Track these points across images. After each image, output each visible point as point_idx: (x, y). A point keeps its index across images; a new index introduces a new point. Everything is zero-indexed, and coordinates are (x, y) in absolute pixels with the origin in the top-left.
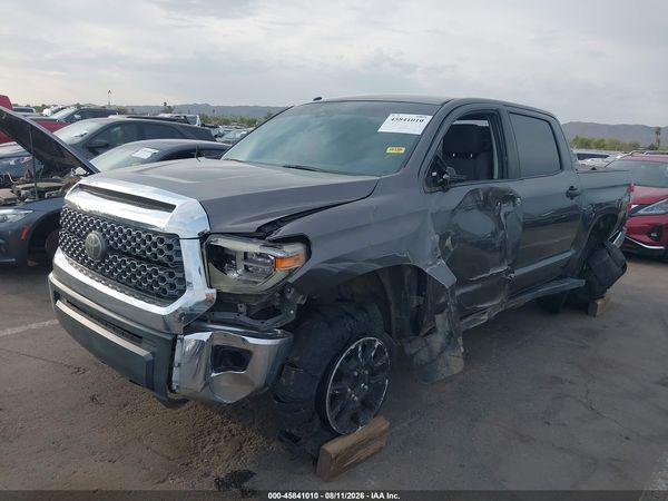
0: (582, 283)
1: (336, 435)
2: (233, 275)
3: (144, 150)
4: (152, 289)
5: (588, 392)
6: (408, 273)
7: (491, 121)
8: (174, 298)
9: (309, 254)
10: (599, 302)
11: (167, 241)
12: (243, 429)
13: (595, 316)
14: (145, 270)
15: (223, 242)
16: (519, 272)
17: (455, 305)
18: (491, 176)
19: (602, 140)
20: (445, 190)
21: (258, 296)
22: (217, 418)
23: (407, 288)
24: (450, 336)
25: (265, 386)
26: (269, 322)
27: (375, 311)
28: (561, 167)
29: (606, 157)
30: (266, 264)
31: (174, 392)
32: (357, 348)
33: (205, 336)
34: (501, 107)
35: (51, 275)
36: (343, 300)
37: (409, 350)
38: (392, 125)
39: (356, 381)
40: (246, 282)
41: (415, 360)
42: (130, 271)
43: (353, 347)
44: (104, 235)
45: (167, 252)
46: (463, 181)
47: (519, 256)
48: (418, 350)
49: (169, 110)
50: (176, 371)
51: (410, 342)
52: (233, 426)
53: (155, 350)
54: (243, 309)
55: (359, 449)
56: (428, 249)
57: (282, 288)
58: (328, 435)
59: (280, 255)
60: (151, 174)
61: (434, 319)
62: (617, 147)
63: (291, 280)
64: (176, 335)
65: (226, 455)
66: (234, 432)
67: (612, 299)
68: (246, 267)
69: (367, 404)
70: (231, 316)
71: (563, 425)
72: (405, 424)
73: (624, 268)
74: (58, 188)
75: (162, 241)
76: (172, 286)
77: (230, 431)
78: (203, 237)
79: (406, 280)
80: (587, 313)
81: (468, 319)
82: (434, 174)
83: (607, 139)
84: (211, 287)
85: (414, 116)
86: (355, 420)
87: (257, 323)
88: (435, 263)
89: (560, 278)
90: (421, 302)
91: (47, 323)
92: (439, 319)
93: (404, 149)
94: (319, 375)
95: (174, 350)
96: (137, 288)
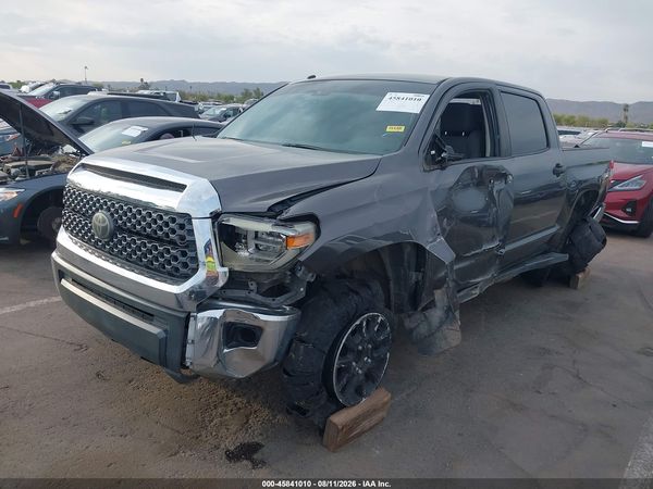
0: (566, 257)
1: (341, 407)
2: (244, 254)
3: (133, 128)
4: (164, 268)
5: (574, 362)
6: (408, 250)
7: (483, 100)
8: (187, 277)
9: (318, 233)
10: (580, 276)
11: (179, 221)
12: (248, 402)
13: (575, 288)
14: (156, 249)
15: (235, 222)
16: (509, 247)
17: (453, 280)
18: (483, 155)
19: (573, 117)
20: (443, 168)
21: (269, 274)
22: (222, 392)
23: (406, 264)
24: (449, 310)
25: (275, 361)
26: (280, 299)
27: (377, 287)
28: (548, 145)
29: (578, 133)
30: (277, 243)
31: (188, 367)
32: (362, 323)
33: (217, 314)
34: (493, 86)
35: (54, 255)
36: (344, 276)
37: (408, 324)
38: (391, 103)
39: (359, 355)
40: (258, 260)
41: (414, 333)
42: (140, 250)
43: (358, 323)
44: (112, 214)
45: (179, 232)
46: (460, 159)
47: (509, 232)
48: (418, 324)
49: (146, 86)
50: (189, 349)
51: (409, 316)
52: (238, 400)
53: (168, 327)
54: (253, 286)
55: (364, 420)
56: (428, 227)
57: (293, 266)
58: (334, 407)
59: (291, 234)
60: (153, 153)
61: (433, 294)
62: (586, 123)
63: (302, 258)
64: (190, 313)
65: (233, 428)
66: (239, 405)
67: (592, 273)
68: (256, 245)
69: (370, 377)
70: (242, 293)
71: (553, 393)
72: (404, 395)
73: (604, 242)
74: (49, 166)
75: (174, 220)
76: (185, 265)
77: (236, 405)
78: (215, 216)
79: (406, 257)
80: (569, 286)
81: (462, 293)
82: (433, 152)
83: (577, 115)
84: (223, 266)
85: (411, 95)
86: (359, 393)
87: (268, 301)
88: (435, 240)
89: (545, 252)
90: (420, 278)
91: (46, 300)
92: (438, 294)
93: (403, 128)
94: (326, 349)
95: (187, 327)
96: (148, 267)
